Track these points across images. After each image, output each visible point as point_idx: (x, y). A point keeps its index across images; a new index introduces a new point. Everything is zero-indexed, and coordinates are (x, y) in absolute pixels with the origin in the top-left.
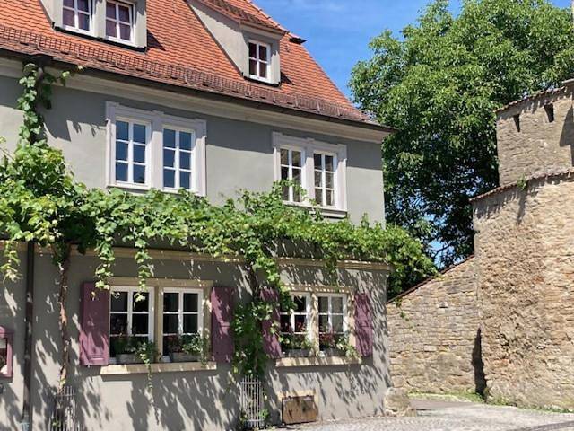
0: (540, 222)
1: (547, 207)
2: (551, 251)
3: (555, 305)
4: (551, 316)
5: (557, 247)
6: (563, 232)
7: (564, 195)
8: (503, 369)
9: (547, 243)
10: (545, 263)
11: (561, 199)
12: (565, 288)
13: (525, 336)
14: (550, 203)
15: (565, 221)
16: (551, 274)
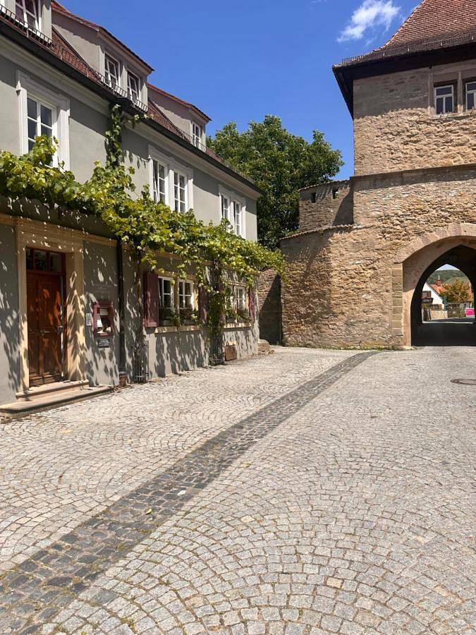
0: (330, 252)
1: (335, 245)
2: (336, 268)
3: (336, 296)
4: (334, 302)
5: (339, 266)
6: (343, 258)
7: (345, 239)
8: (297, 329)
9: (334, 264)
10: (332, 274)
11: (343, 241)
12: (342, 287)
13: (314, 312)
14: (337, 243)
15: (344, 252)
16: (335, 280)
